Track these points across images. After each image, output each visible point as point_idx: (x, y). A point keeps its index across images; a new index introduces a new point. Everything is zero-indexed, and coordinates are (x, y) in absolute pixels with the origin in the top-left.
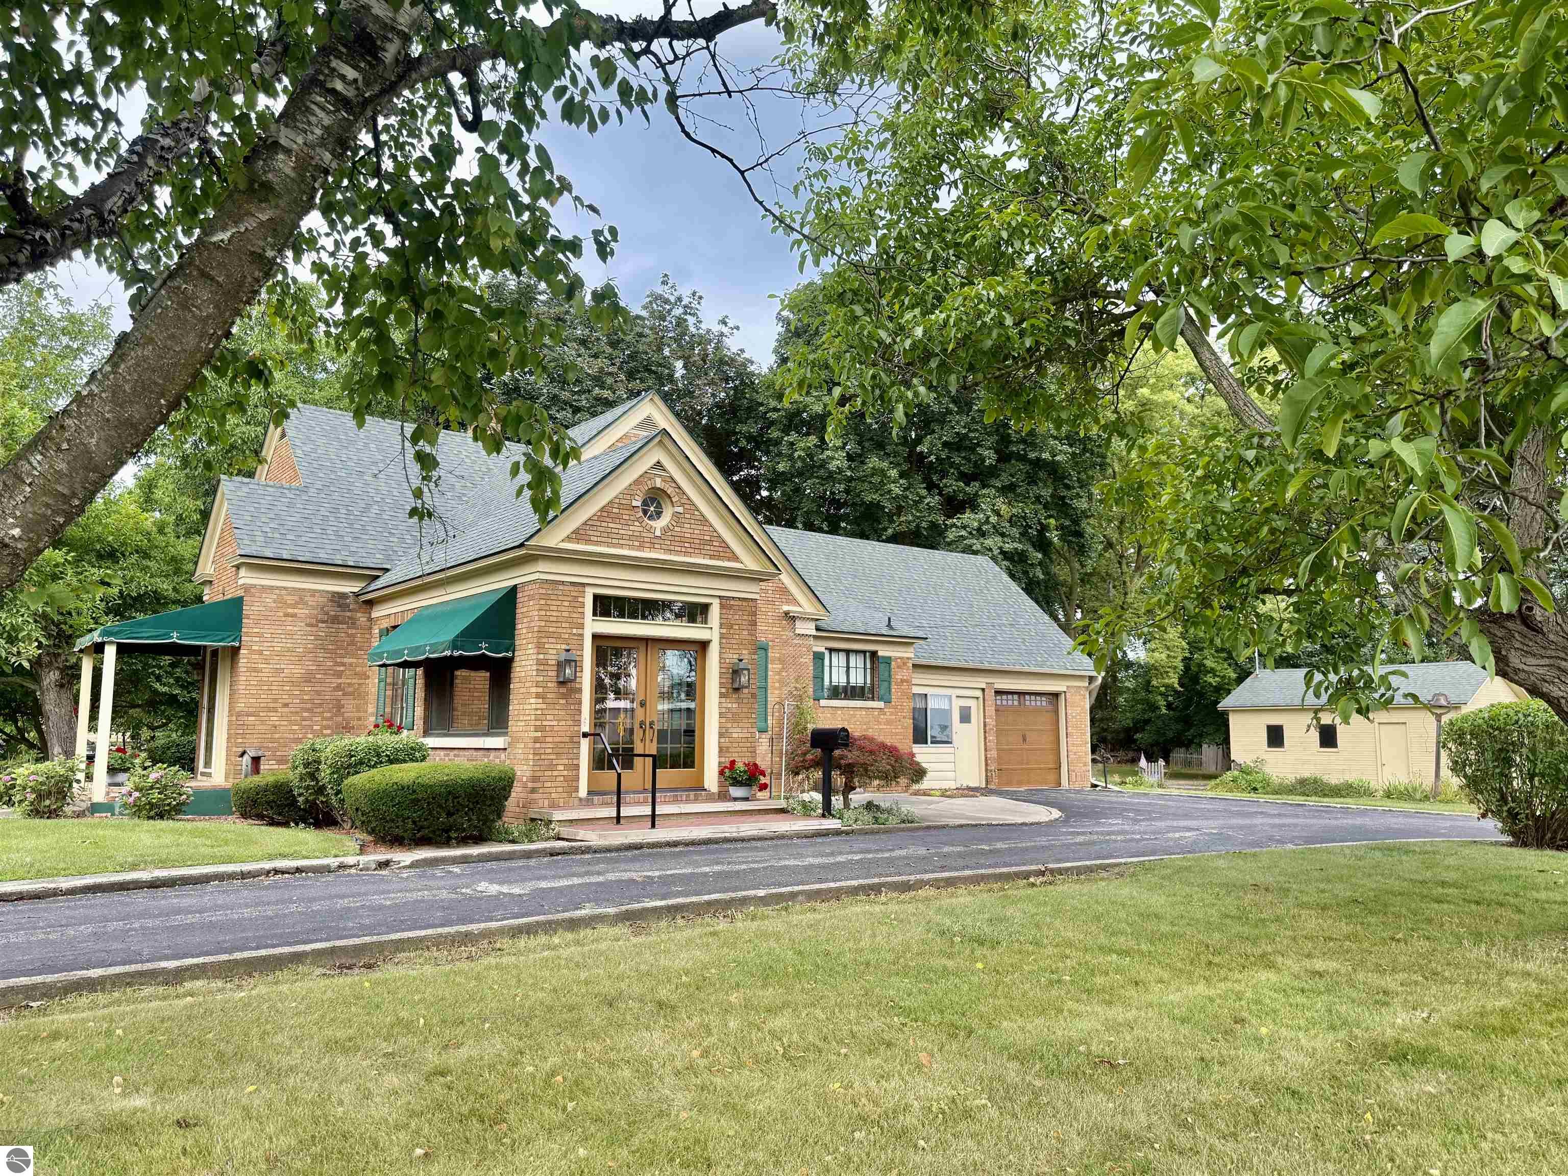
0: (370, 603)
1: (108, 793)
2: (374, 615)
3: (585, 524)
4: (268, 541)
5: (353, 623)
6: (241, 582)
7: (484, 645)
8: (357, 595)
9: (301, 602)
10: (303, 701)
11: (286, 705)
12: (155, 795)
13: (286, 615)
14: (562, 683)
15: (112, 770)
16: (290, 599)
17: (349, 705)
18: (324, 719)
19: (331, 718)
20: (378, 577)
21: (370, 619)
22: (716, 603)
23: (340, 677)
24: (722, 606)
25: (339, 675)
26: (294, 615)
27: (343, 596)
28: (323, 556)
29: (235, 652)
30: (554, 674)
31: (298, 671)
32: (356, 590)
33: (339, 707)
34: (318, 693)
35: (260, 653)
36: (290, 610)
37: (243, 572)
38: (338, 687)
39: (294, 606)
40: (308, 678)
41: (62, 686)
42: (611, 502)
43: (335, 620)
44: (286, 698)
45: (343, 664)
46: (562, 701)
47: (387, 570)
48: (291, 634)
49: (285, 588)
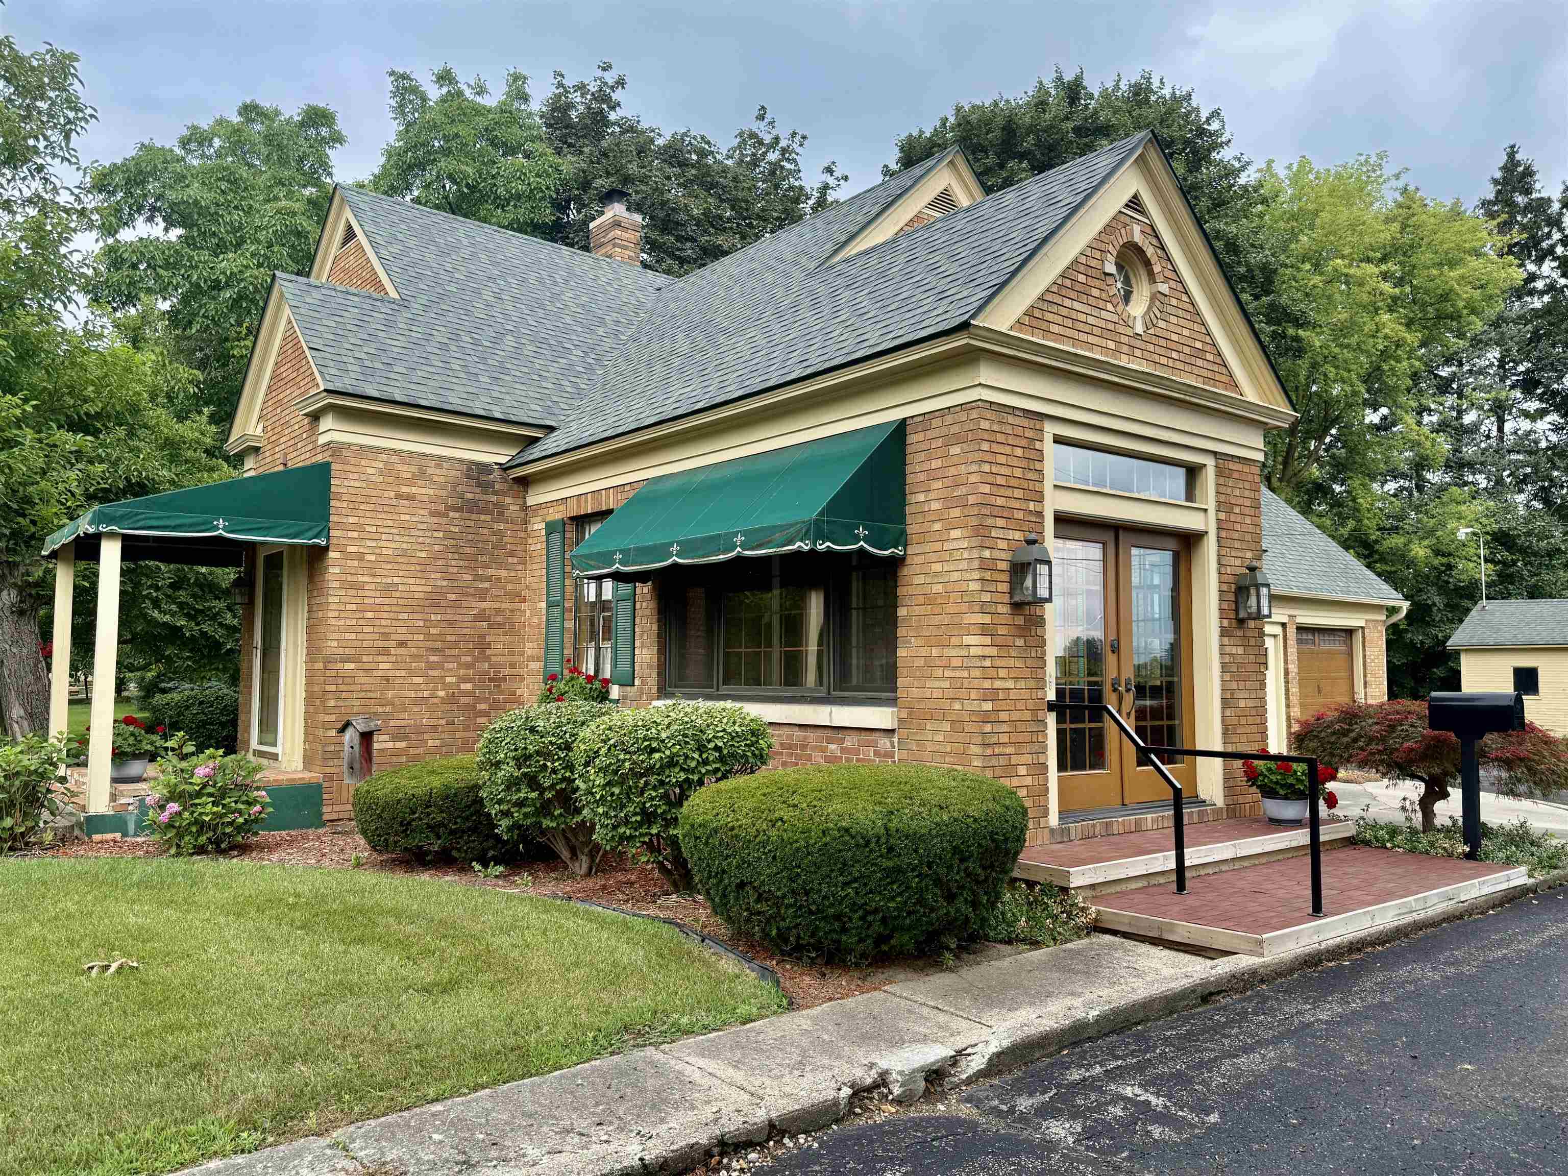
0: (525, 483)
1: (113, 797)
2: (531, 501)
3: (1041, 299)
4: (367, 372)
5: (500, 512)
6: (322, 440)
7: (861, 531)
8: (504, 468)
9: (421, 474)
10: (428, 637)
11: (402, 644)
12: (208, 809)
13: (399, 496)
14: (1017, 607)
15: (119, 756)
16: (406, 471)
17: (498, 642)
18: (461, 665)
19: (468, 666)
20: (537, 440)
21: (525, 508)
22: (1210, 462)
23: (483, 598)
24: (1220, 472)
25: (482, 595)
26: (411, 498)
27: (484, 468)
28: (454, 401)
29: (317, 555)
30: (1005, 587)
31: (419, 588)
32: (503, 460)
33: (483, 645)
34: (451, 624)
35: (360, 557)
36: (405, 489)
37: (327, 422)
38: (481, 616)
39: (411, 482)
40: (436, 601)
41: (21, 613)
42: (1076, 261)
43: (471, 507)
44: (402, 634)
45: (488, 579)
46: (1020, 642)
47: (552, 429)
48: (405, 528)
49: (396, 451)
